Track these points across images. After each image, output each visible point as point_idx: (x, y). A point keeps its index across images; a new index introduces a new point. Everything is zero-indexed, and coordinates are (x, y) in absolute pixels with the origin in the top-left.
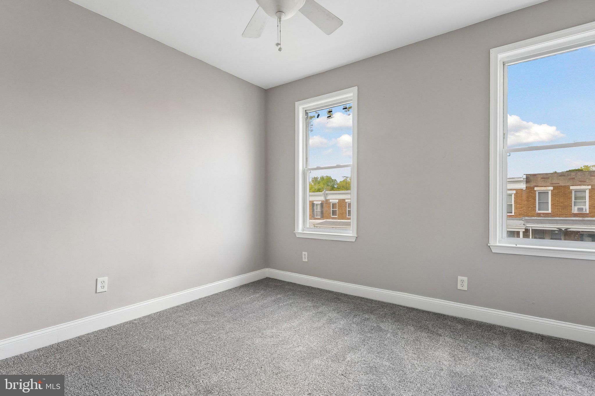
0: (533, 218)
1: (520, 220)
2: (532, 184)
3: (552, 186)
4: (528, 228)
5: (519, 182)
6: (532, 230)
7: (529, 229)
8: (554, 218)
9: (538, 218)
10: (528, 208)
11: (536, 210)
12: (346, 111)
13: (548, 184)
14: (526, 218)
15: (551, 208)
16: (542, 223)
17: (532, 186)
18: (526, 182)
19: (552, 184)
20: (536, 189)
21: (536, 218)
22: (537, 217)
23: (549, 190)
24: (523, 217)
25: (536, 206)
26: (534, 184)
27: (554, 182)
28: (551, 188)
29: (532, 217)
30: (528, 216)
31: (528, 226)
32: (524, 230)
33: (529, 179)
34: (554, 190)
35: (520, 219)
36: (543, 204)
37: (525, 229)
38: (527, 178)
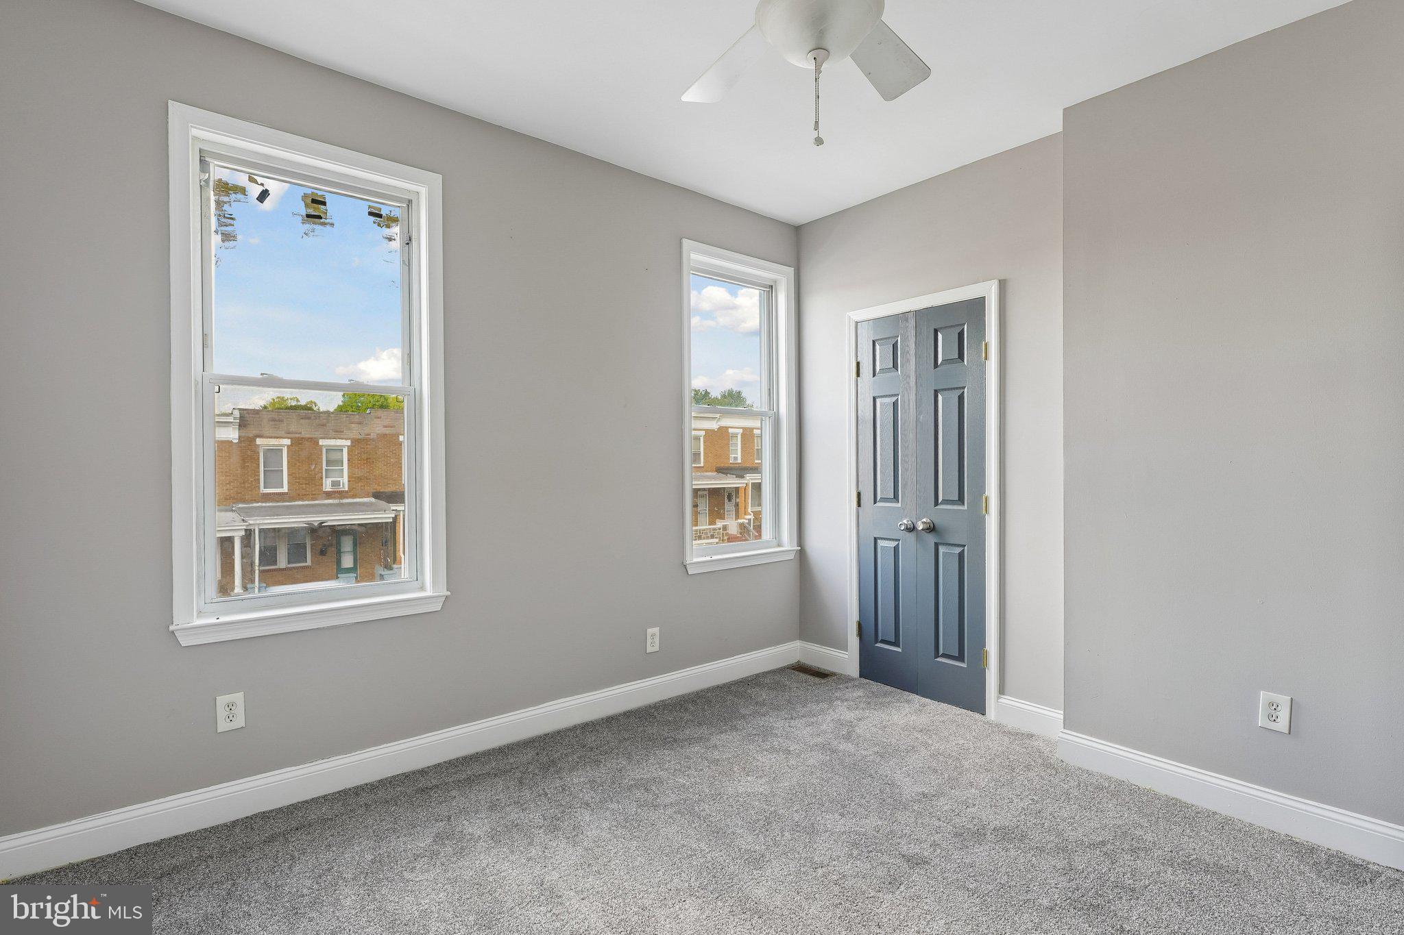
0: (255, 505)
1: (226, 511)
2: (251, 432)
3: (288, 438)
4: (252, 528)
5: (226, 425)
6: (261, 531)
7: (254, 530)
8: (293, 503)
9: (264, 504)
10: (244, 483)
11: (259, 488)
12: (379, 225)
13: (282, 433)
14: (240, 506)
15: (288, 483)
16: (277, 515)
17: (251, 435)
18: (239, 426)
19: (288, 434)
20: (259, 441)
21: (259, 504)
22: (262, 502)
23: (283, 446)
24: (234, 503)
25: (259, 480)
26: (255, 432)
27: (293, 428)
28: (287, 442)
29: (252, 503)
30: (244, 501)
31: (251, 522)
32: (243, 533)
33: (246, 419)
34: (291, 445)
35: (228, 508)
36: (273, 475)
37: (246, 530)
38: (242, 418)
